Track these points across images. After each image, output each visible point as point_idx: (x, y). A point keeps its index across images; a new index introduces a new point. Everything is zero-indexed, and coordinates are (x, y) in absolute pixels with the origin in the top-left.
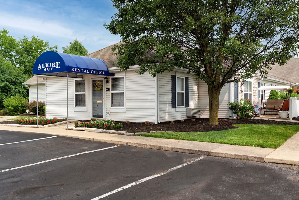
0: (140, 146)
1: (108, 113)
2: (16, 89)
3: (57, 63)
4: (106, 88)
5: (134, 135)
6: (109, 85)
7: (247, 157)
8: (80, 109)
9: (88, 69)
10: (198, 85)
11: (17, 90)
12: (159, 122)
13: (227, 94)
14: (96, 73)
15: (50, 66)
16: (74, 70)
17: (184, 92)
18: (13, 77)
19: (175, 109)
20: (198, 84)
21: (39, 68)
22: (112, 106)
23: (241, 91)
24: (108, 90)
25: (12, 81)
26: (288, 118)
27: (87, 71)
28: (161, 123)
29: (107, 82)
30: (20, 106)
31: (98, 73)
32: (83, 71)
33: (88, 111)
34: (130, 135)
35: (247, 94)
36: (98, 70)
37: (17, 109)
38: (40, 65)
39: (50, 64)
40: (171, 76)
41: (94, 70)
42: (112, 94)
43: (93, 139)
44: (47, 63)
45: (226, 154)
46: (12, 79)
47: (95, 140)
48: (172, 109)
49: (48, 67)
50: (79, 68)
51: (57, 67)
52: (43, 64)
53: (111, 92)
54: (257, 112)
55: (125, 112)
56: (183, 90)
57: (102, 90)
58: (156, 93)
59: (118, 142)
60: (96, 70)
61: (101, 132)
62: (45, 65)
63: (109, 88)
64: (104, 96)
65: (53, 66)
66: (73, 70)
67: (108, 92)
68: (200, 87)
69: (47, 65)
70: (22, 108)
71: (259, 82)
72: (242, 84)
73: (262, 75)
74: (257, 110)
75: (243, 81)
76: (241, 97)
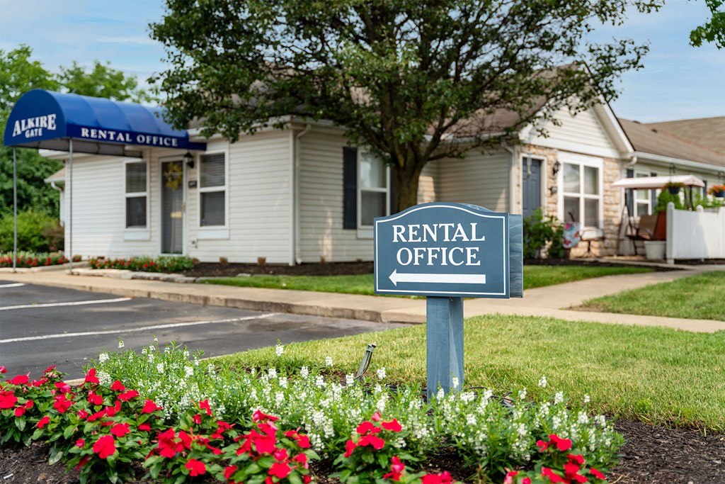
0: (172, 299)
1: (193, 242)
2: (45, 195)
3: (50, 117)
4: (188, 180)
5: (194, 282)
6: (196, 174)
7: (353, 311)
8: (136, 233)
9: (128, 132)
10: (435, 175)
11: (46, 199)
12: (299, 261)
13: (503, 196)
14: (152, 141)
15: (37, 125)
16: (90, 133)
17: (387, 190)
18: (37, 165)
19: (353, 232)
20: (435, 171)
21: (16, 132)
22: (201, 225)
23: (551, 189)
24: (193, 185)
25: (33, 177)
26: (665, 259)
27: (125, 137)
28: (303, 264)
29: (191, 165)
30: (34, 236)
31: (158, 142)
32: (115, 136)
33: (153, 239)
34: (186, 282)
36: (159, 136)
37: (28, 243)
38: (17, 123)
39: (37, 119)
40: (341, 150)
41: (145, 135)
42: (203, 195)
43: (91, 288)
44: (31, 117)
45: (318, 307)
46: (34, 170)
47: (94, 291)
48: (346, 232)
49: (34, 128)
50: (103, 130)
51: (50, 128)
52: (23, 122)
53: (200, 190)
54: (570, 242)
55: (228, 239)
56: (384, 186)
57: (180, 185)
58: (291, 190)
59: (134, 291)
60: (152, 135)
61: (133, 278)
62: (26, 124)
63: (194, 180)
64: (184, 200)
65: (42, 125)
66: (85, 132)
67: (193, 191)
68: (443, 180)
69: (31, 124)
70: (39, 240)
71: (631, 168)
72: (555, 172)
73: (635, 150)
74: (571, 236)
75: (557, 164)
76: (552, 206)
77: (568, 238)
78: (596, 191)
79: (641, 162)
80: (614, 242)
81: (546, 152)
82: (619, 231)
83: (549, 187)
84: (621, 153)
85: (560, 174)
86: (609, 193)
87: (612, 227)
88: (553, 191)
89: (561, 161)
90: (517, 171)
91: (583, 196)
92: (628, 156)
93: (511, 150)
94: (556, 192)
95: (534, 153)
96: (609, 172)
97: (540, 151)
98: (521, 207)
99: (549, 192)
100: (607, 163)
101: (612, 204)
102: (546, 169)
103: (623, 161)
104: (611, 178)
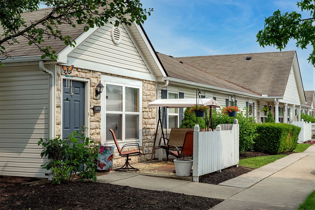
13: (42, 116)
23: (93, 109)
35: (121, 115)
54: (104, 165)
71: (165, 89)
72: (98, 93)
73: (167, 75)
74: (105, 160)
75: (100, 86)
76: (94, 124)
77: (102, 161)
78: (136, 109)
79: (172, 84)
80: (151, 149)
81: (89, 75)
82: (155, 139)
83: (92, 107)
84: (157, 77)
85: (103, 94)
86: (147, 110)
87: (149, 137)
88: (96, 110)
89: (104, 84)
90: (57, 92)
91: (124, 113)
92: (163, 80)
93: (50, 72)
94: (99, 111)
95: (77, 76)
96: (148, 93)
97: (83, 75)
98: (61, 127)
99: (92, 111)
100: (146, 85)
101: (149, 118)
102: (90, 91)
103: (158, 83)
104: (149, 97)
